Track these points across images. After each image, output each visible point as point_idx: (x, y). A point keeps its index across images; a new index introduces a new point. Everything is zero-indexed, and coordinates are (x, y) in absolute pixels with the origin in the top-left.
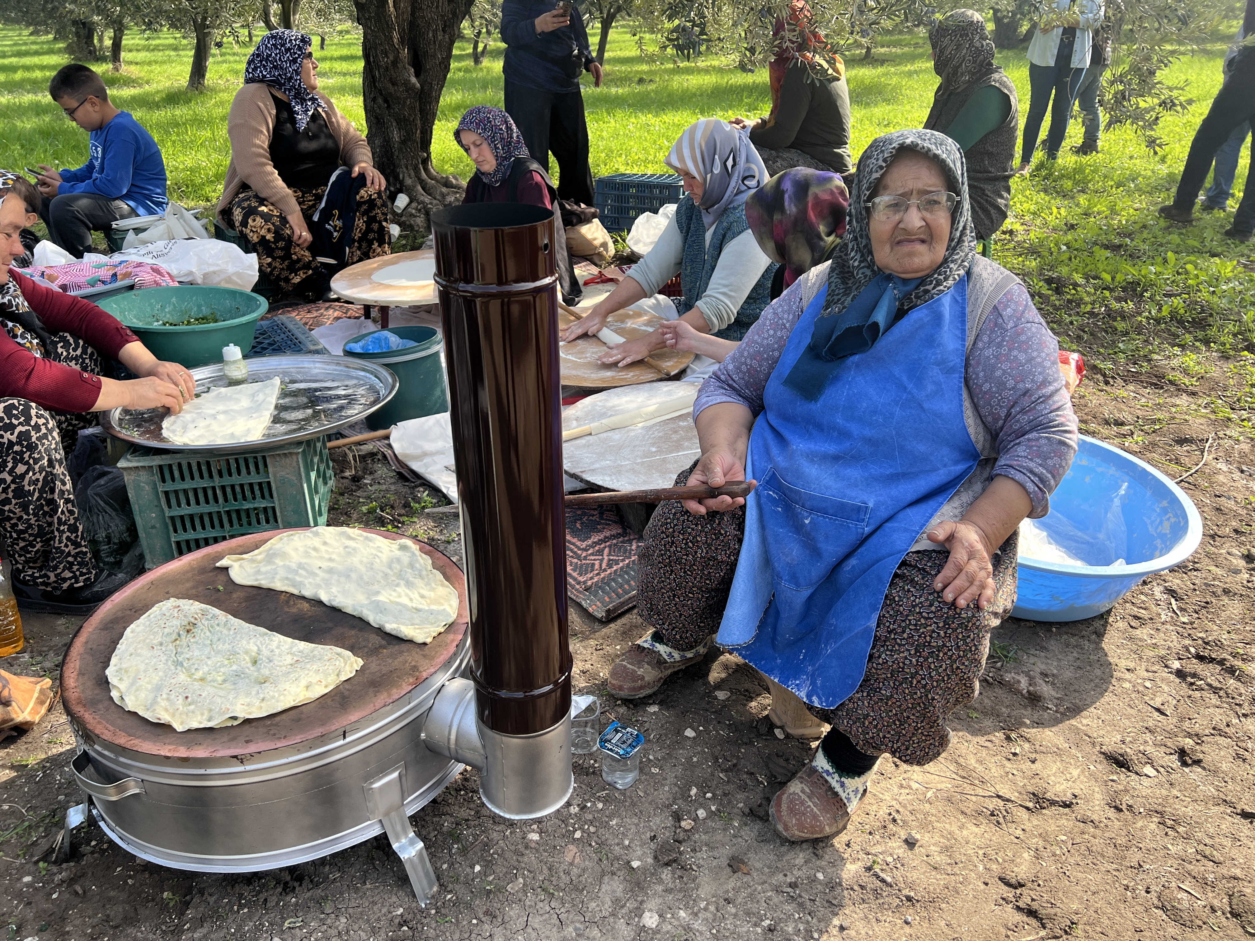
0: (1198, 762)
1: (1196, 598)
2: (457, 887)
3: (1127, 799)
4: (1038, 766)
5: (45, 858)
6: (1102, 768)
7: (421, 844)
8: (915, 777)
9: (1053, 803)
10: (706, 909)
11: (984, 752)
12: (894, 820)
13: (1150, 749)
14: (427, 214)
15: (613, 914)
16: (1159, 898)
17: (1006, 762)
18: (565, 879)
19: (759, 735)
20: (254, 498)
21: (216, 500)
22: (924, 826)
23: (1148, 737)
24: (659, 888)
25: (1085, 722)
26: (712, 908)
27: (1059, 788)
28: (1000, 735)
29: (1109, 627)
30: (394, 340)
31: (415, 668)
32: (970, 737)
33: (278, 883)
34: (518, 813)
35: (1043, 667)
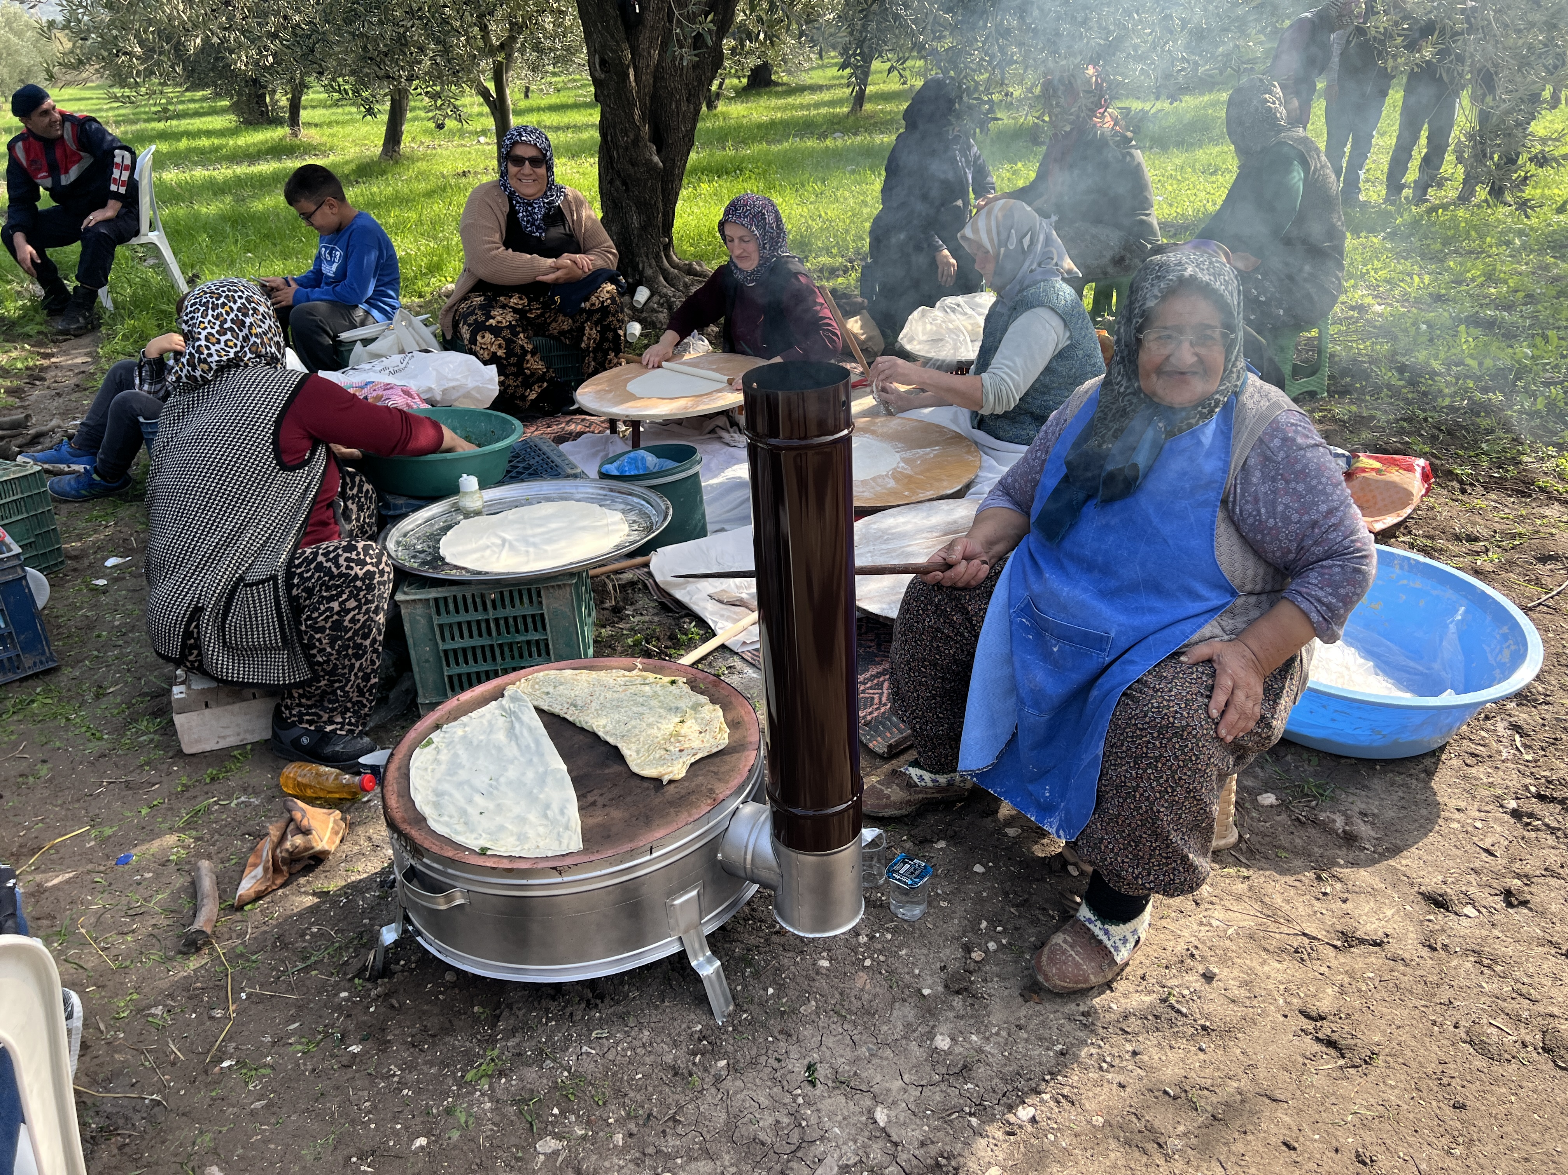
0: (1524, 903)
1: (1545, 734)
2: (752, 1007)
3: (1442, 939)
4: (1349, 906)
5: (359, 974)
6: (1419, 909)
7: (718, 963)
8: (1216, 914)
9: (1362, 941)
10: (997, 1034)
11: (1292, 892)
12: (1192, 955)
13: (1472, 890)
14: (670, 308)
15: (904, 1037)
16: (1467, 1033)
17: (1315, 902)
18: (857, 1004)
19: (1051, 872)
20: (527, 630)
21: (489, 633)
22: (1224, 960)
23: (1473, 878)
24: (951, 1015)
25: (1404, 862)
26: (1004, 1033)
27: (1370, 927)
28: (1310, 875)
29: (1441, 765)
30: (651, 460)
31: (711, 791)
32: (1277, 877)
33: (581, 999)
34: (812, 932)
35: (1363, 806)
